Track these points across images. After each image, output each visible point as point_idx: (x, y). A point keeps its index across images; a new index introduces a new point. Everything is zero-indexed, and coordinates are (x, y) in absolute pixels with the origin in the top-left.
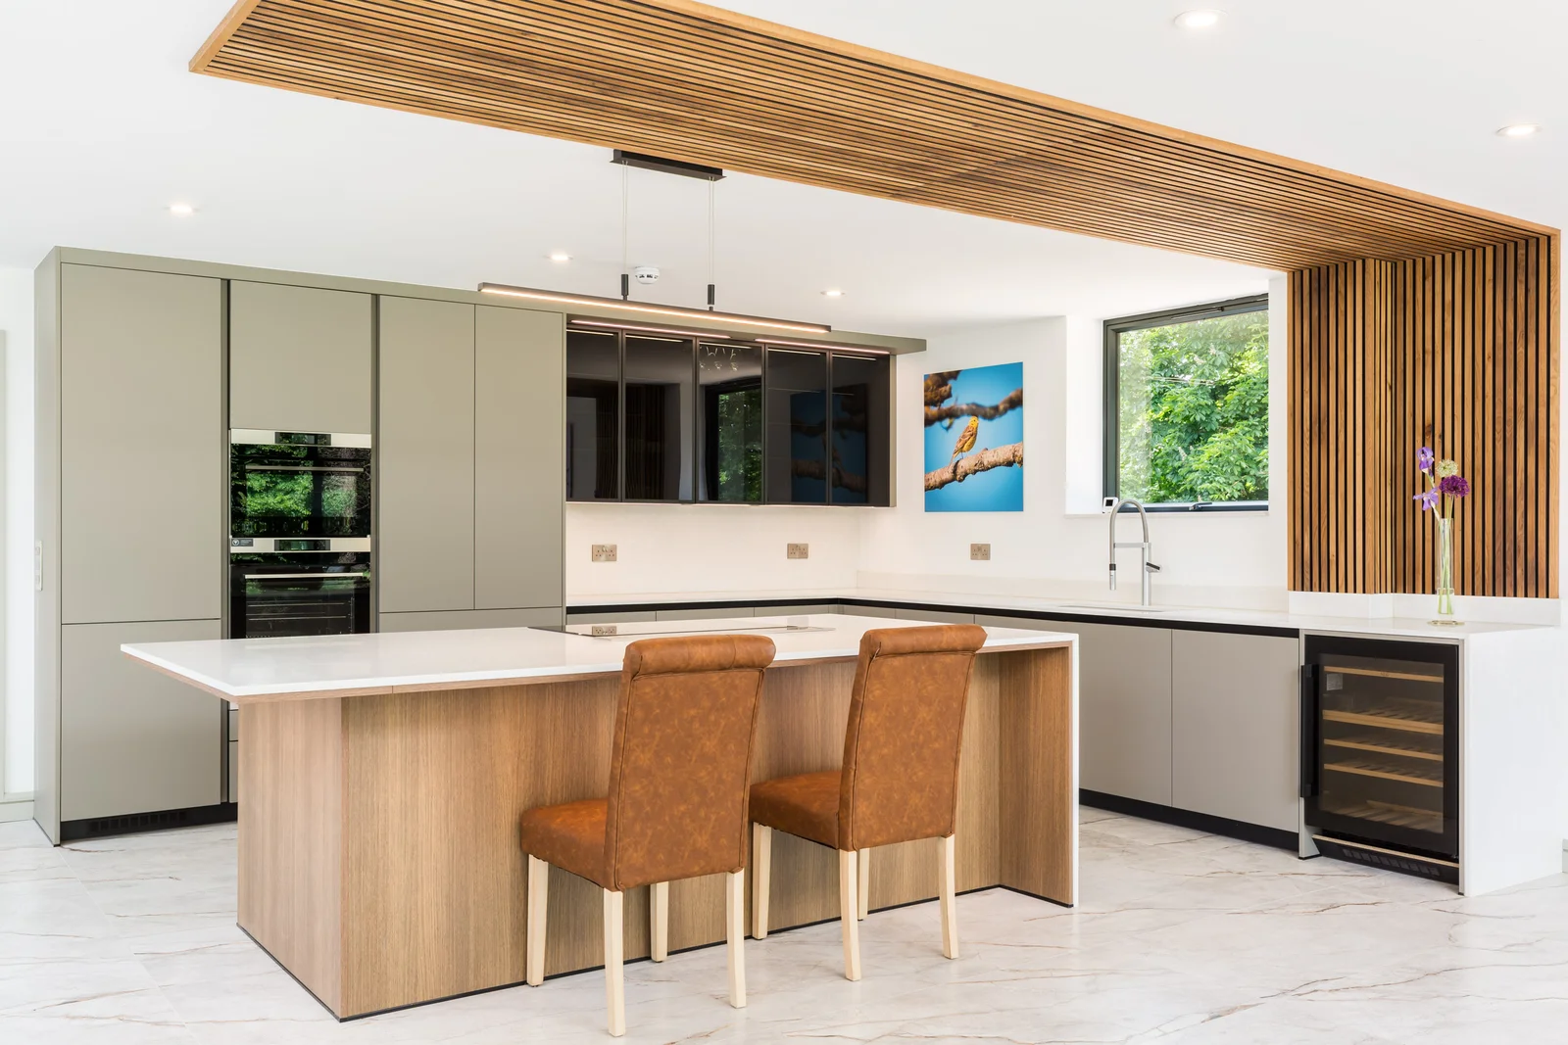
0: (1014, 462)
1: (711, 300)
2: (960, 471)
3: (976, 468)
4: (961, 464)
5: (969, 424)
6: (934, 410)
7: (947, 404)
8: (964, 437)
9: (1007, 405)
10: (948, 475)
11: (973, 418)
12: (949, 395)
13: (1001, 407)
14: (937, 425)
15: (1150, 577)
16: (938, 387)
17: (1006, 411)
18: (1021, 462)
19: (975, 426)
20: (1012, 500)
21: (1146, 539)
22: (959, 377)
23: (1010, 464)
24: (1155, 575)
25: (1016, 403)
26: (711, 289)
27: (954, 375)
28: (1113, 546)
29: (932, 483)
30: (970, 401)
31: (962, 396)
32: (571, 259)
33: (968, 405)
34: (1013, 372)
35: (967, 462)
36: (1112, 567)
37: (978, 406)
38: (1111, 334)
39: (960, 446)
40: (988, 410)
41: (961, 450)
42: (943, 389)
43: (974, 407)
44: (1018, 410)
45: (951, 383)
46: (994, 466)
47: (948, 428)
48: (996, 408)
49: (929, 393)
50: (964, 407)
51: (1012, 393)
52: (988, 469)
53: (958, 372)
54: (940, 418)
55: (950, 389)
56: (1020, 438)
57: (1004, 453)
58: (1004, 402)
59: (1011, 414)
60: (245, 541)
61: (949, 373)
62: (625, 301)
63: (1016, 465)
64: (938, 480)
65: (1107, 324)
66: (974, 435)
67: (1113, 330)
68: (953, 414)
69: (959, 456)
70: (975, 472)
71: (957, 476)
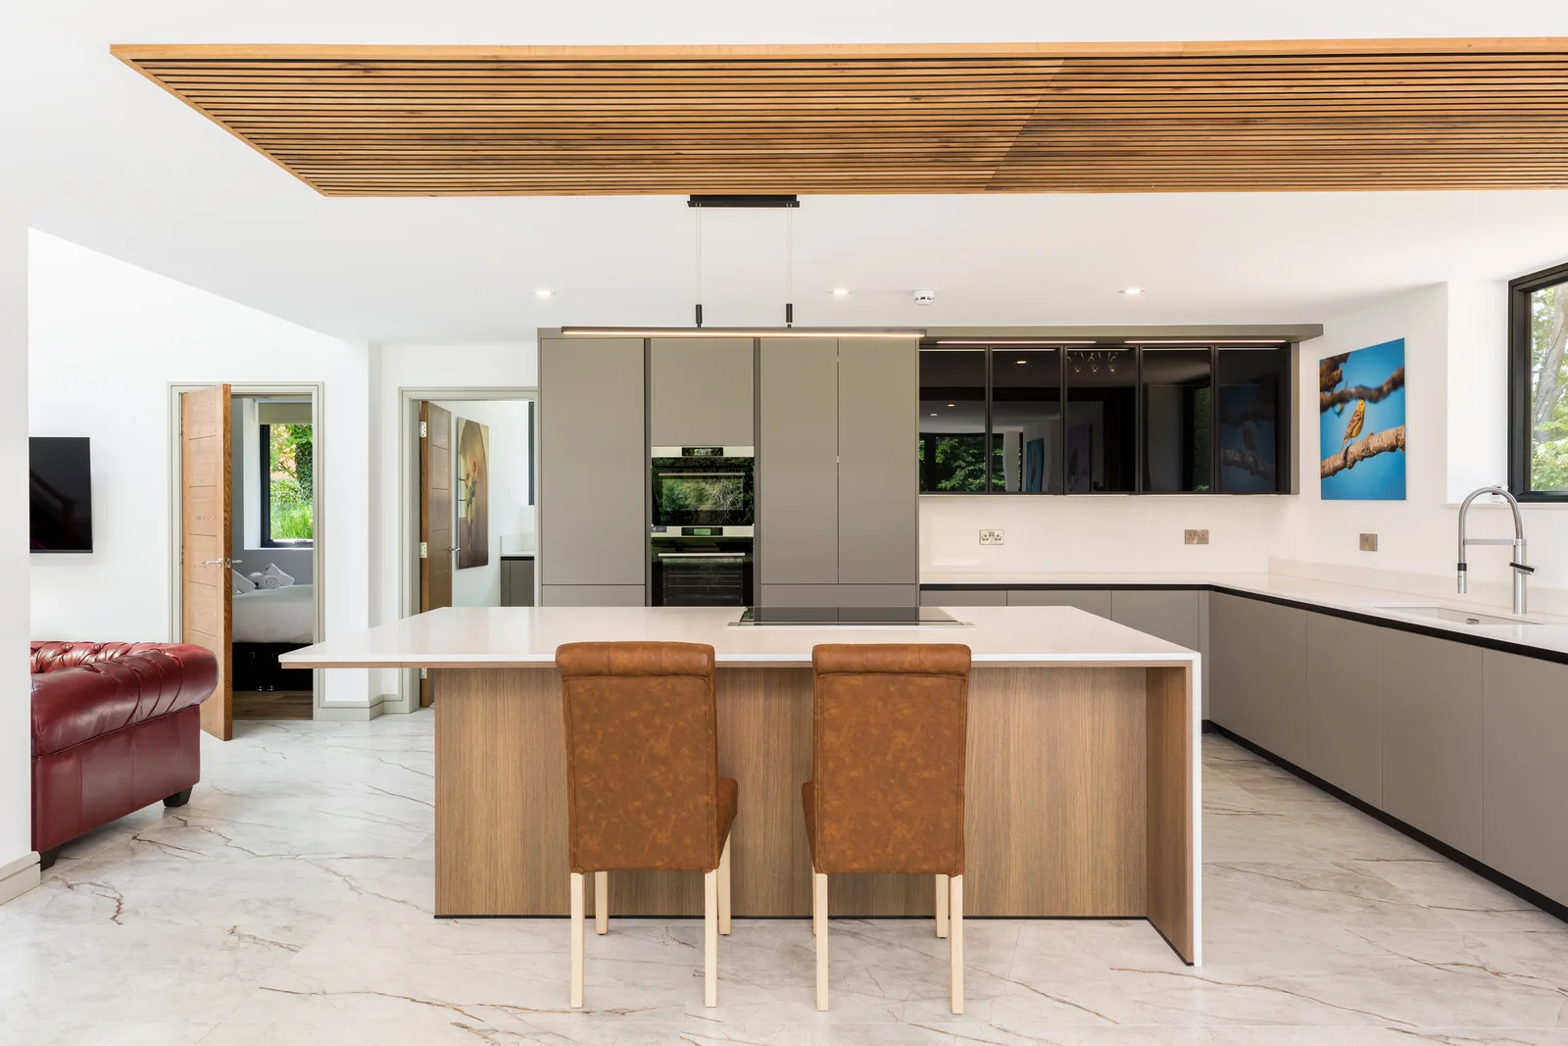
0: (1397, 446)
1: (789, 318)
2: (1350, 457)
3: (1364, 454)
4: (1351, 449)
5: (1358, 408)
6: (1328, 395)
7: (1339, 389)
8: (1353, 421)
9: (1390, 386)
10: (1339, 462)
11: (1361, 402)
12: (1340, 380)
13: (1385, 389)
14: (1331, 410)
15: (1524, 581)
16: (1332, 369)
17: (1389, 391)
18: (1403, 447)
19: (1362, 410)
20: (1394, 488)
21: (1519, 533)
22: (1349, 359)
23: (1393, 449)
24: (1530, 577)
25: (1398, 383)
26: (789, 307)
27: (1344, 358)
28: (1463, 543)
29: (1326, 469)
30: (1357, 384)
31: (1353, 379)
32: (850, 293)
33: (1356, 388)
34: (1395, 350)
35: (1355, 449)
36: (1462, 567)
37: (1365, 388)
38: (1519, 296)
39: (1349, 431)
40: (1373, 392)
41: (1350, 436)
42: (1335, 373)
43: (1361, 390)
44: (1400, 390)
45: (1342, 366)
46: (1380, 451)
47: (1339, 414)
48: (1380, 390)
49: (1324, 379)
50: (1353, 390)
51: (1395, 373)
52: (1374, 455)
53: (1347, 355)
54: (1332, 404)
55: (1341, 372)
56: (1401, 419)
57: (1386, 437)
58: (1387, 384)
59: (1393, 394)
60: (661, 528)
61: (1340, 356)
62: (699, 328)
63: (1399, 450)
64: (1332, 467)
65: (1514, 285)
66: (1361, 419)
67: (1521, 291)
68: (1343, 399)
69: (1349, 442)
70: (1363, 457)
71: (1348, 463)
